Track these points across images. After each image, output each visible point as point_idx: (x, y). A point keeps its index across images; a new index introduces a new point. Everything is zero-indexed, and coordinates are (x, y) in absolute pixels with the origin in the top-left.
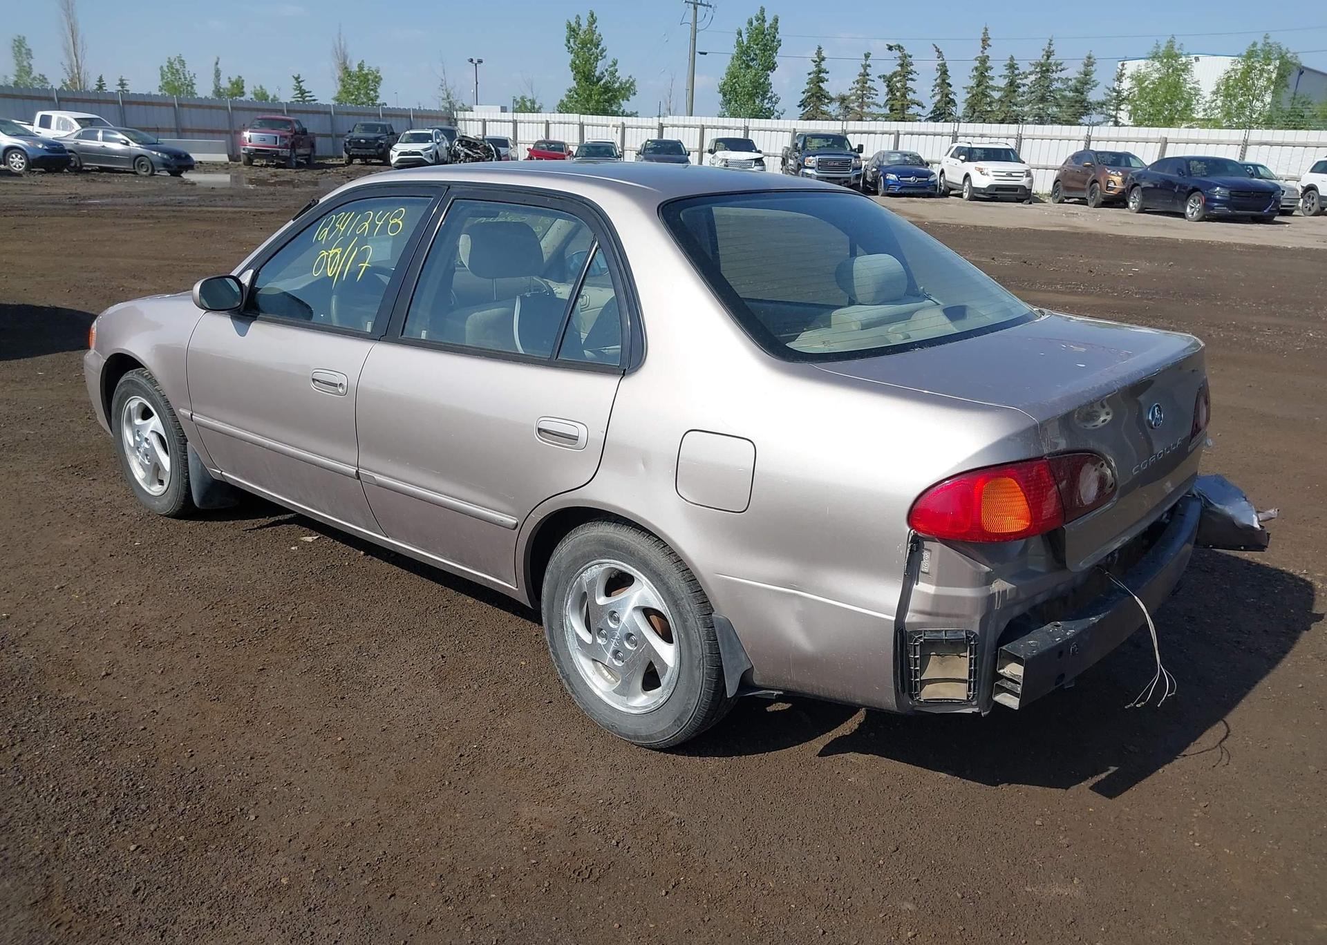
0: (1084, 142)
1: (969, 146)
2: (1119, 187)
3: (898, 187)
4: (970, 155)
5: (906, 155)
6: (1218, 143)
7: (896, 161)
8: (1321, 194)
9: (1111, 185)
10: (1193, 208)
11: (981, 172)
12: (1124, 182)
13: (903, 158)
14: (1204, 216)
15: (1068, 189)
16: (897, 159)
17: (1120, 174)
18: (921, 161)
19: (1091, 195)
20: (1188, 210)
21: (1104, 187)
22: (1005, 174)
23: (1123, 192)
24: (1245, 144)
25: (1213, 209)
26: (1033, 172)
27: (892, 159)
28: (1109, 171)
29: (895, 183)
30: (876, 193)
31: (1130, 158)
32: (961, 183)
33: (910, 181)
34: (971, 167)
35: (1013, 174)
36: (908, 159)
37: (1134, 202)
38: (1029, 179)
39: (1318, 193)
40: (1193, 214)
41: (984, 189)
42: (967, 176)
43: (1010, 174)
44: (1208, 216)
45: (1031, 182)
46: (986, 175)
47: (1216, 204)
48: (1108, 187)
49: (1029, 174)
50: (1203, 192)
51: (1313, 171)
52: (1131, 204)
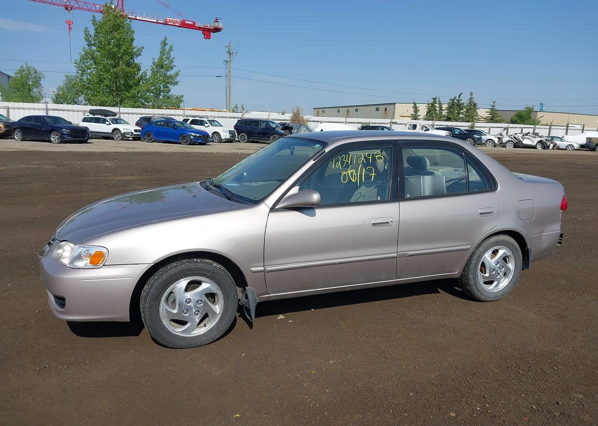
2: (4, 129)
10: (54, 137)
12: (6, 126)
14: (61, 141)
17: (2, 123)
20: (52, 139)
23: (6, 131)
24: (47, 110)
25: (65, 138)
37: (17, 136)
40: (55, 140)
44: (63, 141)
47: (65, 136)
50: (57, 131)
51: (83, 121)
52: (16, 137)
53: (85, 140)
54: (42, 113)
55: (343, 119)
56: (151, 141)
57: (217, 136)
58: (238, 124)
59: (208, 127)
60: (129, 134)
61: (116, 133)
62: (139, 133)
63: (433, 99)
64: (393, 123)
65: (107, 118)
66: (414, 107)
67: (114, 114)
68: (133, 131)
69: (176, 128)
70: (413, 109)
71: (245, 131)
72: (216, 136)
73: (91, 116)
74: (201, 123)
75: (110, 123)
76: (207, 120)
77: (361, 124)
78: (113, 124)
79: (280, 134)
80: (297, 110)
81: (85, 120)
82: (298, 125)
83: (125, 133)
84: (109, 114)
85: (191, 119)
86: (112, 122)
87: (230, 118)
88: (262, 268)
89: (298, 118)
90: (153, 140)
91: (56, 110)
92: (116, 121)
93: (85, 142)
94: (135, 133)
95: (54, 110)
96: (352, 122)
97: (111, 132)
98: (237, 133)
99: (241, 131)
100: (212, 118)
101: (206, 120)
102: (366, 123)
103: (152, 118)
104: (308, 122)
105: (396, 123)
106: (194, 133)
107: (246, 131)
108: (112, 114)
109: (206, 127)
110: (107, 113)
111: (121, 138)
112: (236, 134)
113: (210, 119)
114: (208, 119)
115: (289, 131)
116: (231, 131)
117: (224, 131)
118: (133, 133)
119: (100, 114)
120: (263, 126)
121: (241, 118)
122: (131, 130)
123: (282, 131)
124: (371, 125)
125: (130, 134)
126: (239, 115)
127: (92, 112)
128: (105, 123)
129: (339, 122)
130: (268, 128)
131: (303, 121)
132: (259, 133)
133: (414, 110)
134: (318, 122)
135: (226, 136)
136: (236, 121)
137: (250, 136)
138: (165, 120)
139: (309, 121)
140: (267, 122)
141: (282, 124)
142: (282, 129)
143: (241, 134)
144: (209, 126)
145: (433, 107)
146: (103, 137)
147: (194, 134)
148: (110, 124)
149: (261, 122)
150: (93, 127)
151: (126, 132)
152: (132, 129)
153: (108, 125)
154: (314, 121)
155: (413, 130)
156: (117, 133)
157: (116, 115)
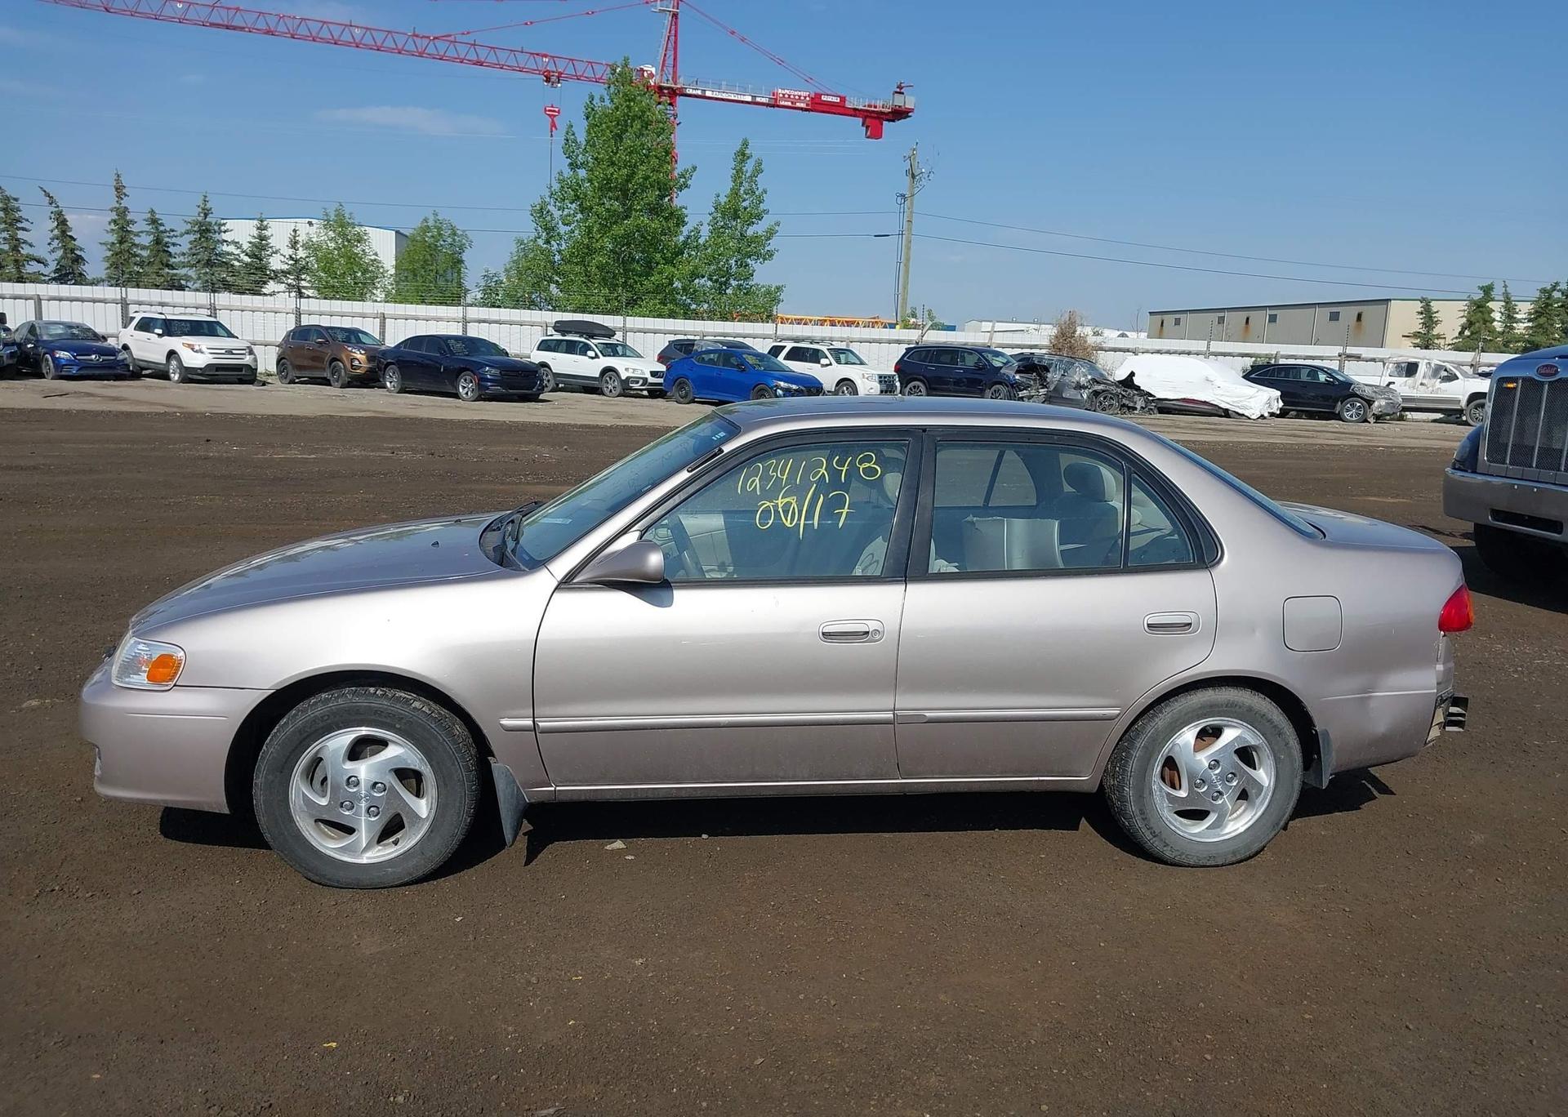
0: (294, 316)
1: (163, 317)
2: (365, 365)
3: (76, 368)
4: (170, 328)
5: (71, 327)
6: (438, 319)
7: (60, 334)
8: (554, 371)
9: (356, 363)
10: (465, 387)
11: (193, 349)
12: (370, 359)
13: (69, 331)
14: (480, 396)
15: (300, 368)
16: (60, 332)
17: (363, 352)
18: (95, 334)
19: (333, 374)
20: (461, 390)
21: (349, 366)
22: (223, 351)
23: (370, 370)
24: (465, 322)
25: (488, 389)
26: (256, 349)
27: (54, 332)
28: (350, 349)
29: (70, 363)
30: (41, 376)
31: (360, 335)
32: (165, 362)
33: (92, 360)
34: (176, 343)
35: (234, 352)
36: (75, 331)
37: (391, 382)
38: (252, 356)
39: (550, 369)
40: (467, 394)
41: (201, 369)
42: (172, 354)
43: (230, 352)
44: (484, 396)
45: (255, 360)
46: (197, 353)
47: (489, 384)
48: (352, 366)
49: (251, 352)
50: (472, 371)
51: (538, 349)
52: (388, 384)
53: (531, 394)
54: (455, 330)
55: (1201, 345)
56: (687, 400)
57: (847, 388)
58: (905, 359)
59: (827, 365)
60: (638, 382)
61: (608, 379)
62: (661, 380)
63: (1481, 288)
64: (1350, 357)
65: (592, 342)
66: (1422, 313)
67: (610, 333)
68: (648, 375)
69: (744, 370)
70: (1421, 317)
71: (921, 377)
72: (845, 388)
73: (558, 337)
74: (814, 356)
75: (596, 354)
76: (828, 349)
77: (1254, 359)
78: (604, 356)
79: (1012, 385)
80: (1070, 318)
81: (545, 346)
82: (1066, 359)
83: (628, 378)
84: (597, 332)
85: (789, 345)
86: (601, 351)
87: (890, 342)
88: (529, 722)
89: (1070, 342)
90: (690, 397)
91: (484, 321)
92: (612, 350)
93: (534, 398)
94: (651, 380)
95: (480, 321)
96: (1225, 353)
97: (598, 376)
98: (899, 380)
99: (911, 377)
100: (844, 343)
101: (824, 349)
102: (1269, 356)
103: (696, 342)
104: (1099, 352)
105: (1359, 357)
106: (785, 382)
107: (923, 376)
108: (603, 332)
109: (823, 366)
110: (591, 331)
111: (619, 390)
112: (898, 384)
113: (837, 345)
114: (831, 347)
115: (1039, 375)
116: (885, 377)
117: (866, 376)
118: (647, 379)
119: (576, 333)
120: (971, 361)
121: (917, 343)
122: (643, 373)
123: (1017, 377)
124: (1282, 361)
125: (641, 382)
126: (913, 335)
127: (561, 327)
128: (586, 355)
129: (1189, 353)
130: (980, 369)
131: (1085, 349)
132: (957, 383)
133: (1422, 321)
134: (1128, 351)
135: (872, 388)
136: (902, 349)
137: (935, 389)
138: (725, 348)
139: (1102, 349)
140: (980, 352)
141: (1022, 358)
142: (1018, 372)
143: (911, 385)
144: (831, 364)
145: (1481, 312)
146: (583, 387)
147: (786, 385)
148: (597, 356)
149: (965, 352)
150: (563, 363)
151: (632, 377)
152: (645, 370)
153: (592, 358)
154: (1115, 350)
155: (1406, 376)
156: (611, 378)
157: (613, 336)
